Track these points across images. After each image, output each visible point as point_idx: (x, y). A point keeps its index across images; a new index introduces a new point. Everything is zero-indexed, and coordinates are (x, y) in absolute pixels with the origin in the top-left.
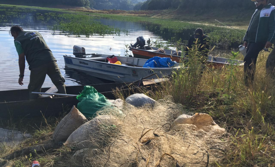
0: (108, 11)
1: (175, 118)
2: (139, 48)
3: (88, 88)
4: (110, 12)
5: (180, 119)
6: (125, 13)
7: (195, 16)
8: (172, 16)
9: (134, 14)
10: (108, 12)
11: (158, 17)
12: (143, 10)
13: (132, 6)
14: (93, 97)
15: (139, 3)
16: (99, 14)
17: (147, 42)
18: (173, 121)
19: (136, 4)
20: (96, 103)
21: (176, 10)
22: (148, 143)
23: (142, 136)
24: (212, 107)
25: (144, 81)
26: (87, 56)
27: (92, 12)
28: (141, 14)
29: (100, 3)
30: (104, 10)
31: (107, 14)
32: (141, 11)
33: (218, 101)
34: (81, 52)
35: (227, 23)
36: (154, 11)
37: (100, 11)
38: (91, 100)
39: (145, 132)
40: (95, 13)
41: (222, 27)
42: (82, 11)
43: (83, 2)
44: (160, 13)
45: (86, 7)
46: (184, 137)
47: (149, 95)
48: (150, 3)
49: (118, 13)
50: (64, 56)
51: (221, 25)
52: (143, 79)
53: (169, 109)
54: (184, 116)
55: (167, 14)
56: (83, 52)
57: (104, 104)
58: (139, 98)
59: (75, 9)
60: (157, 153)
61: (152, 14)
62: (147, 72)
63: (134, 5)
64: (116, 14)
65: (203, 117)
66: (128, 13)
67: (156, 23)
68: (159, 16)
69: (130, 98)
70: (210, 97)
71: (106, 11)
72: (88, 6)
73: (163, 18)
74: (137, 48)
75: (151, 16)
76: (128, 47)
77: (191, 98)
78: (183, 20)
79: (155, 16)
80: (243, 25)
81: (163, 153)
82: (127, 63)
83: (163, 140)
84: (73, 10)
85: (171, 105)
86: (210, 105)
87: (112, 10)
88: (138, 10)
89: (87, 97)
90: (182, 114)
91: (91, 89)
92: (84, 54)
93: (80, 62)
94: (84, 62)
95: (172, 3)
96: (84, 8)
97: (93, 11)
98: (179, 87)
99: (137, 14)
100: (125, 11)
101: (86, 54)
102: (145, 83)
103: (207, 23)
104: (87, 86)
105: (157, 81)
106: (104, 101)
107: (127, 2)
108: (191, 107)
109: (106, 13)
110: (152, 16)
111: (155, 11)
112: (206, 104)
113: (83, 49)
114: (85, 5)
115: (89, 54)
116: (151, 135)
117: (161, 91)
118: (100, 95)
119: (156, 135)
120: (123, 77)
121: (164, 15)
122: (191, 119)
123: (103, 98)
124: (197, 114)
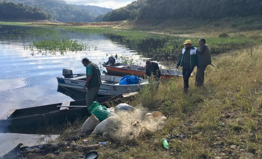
0: (72, 23)
1: (145, 115)
2: (111, 65)
3: (95, 103)
4: (74, 24)
5: (147, 115)
6: (88, 25)
7: (152, 26)
8: (132, 26)
9: (97, 25)
10: (72, 25)
11: (119, 28)
12: (105, 21)
13: (94, 17)
14: (99, 108)
15: (100, 14)
16: (64, 26)
17: (115, 57)
18: (144, 116)
19: (98, 16)
20: (102, 111)
21: (135, 20)
22: (135, 125)
23: (132, 124)
24: (162, 108)
25: (123, 95)
26: (74, 76)
27: (56, 25)
28: (103, 25)
29: (63, 16)
30: (68, 23)
31: (71, 27)
32: (103, 22)
33: (165, 105)
34: (70, 73)
35: (180, 31)
36: (114, 22)
37: (64, 24)
38: (99, 109)
39: (132, 122)
40: (59, 25)
41: (176, 35)
42: (46, 24)
43: (46, 15)
44: (120, 24)
45: (50, 20)
46: (149, 122)
47: (128, 103)
48: (111, 15)
49: (82, 25)
50: (57, 78)
51: (175, 34)
52: (122, 93)
53: (142, 111)
54: (149, 113)
55: (127, 24)
56: (71, 73)
57: (106, 111)
58: (123, 106)
59: (40, 23)
60: (139, 128)
61: (113, 25)
62: (123, 88)
63: (96, 16)
64: (80, 26)
65: (157, 113)
66: (91, 25)
67: (118, 35)
68: (120, 26)
69: (118, 106)
70: (162, 103)
71: (70, 23)
72: (51, 19)
73: (124, 28)
74: (109, 65)
75: (112, 27)
76: (101, 64)
77: (152, 104)
78: (142, 30)
79: (116, 27)
80: (193, 33)
81: (142, 128)
82: (106, 79)
83: (141, 124)
84: (38, 24)
85: (142, 109)
86: (162, 107)
87: (75, 22)
88: (100, 22)
89: (96, 108)
90: (148, 113)
91: (97, 103)
92: (72, 74)
93: (72, 82)
94: (75, 82)
95: (130, 15)
96: (47, 21)
97: (58, 24)
98: (145, 98)
99: (99, 25)
100: (88, 23)
101: (73, 74)
102: (124, 96)
103: (162, 32)
104: (95, 102)
105: (131, 94)
106: (106, 110)
107: (88, 14)
108: (152, 109)
109: (70, 25)
110: (114, 27)
111: (116, 22)
112: (160, 107)
113: (71, 71)
114: (49, 18)
115: (76, 75)
116: (136, 122)
117: (135, 100)
118: (102, 106)
119: (138, 122)
120: (106, 92)
121: (125, 26)
122: (152, 115)
123: (105, 108)
124: (154, 112)
